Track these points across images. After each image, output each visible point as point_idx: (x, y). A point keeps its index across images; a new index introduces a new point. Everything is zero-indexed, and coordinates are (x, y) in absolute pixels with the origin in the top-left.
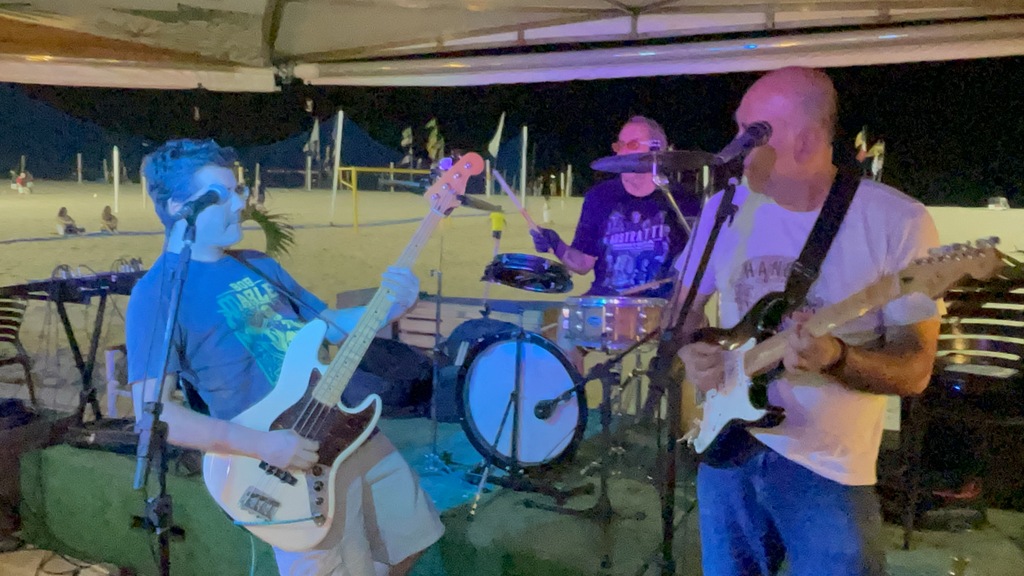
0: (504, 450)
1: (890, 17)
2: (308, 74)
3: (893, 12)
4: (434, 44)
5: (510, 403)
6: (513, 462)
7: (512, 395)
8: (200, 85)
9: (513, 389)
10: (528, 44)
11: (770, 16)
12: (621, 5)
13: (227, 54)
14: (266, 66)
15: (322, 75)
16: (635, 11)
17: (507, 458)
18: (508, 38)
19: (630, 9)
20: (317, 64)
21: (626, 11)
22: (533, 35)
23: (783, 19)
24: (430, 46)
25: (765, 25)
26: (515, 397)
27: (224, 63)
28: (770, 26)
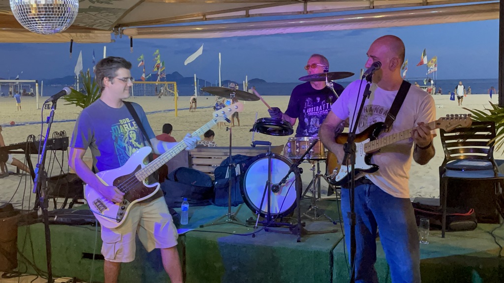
2: (132, 33)
6: (269, 213)
7: (267, 182)
8: (72, 40)
9: (268, 179)
11: (372, 2)
15: (139, 34)
16: (305, 1)
17: (265, 212)
18: (241, 14)
21: (301, 1)
23: (378, 4)
27: (88, 29)
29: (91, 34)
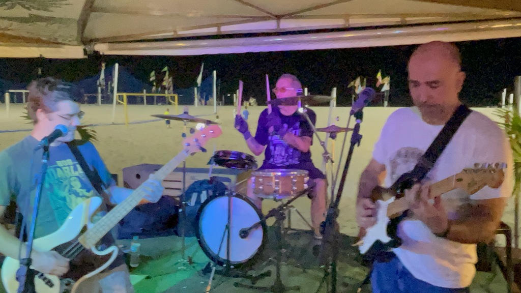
0: (223, 256)
1: (406, 21)
2: (103, 49)
3: (408, 19)
4: (172, 33)
5: (225, 231)
6: (228, 261)
7: (226, 226)
8: (41, 55)
9: (227, 223)
10: (222, 34)
11: (347, 20)
12: (271, 14)
13: (56, 39)
14: (79, 45)
15: (110, 49)
16: (278, 17)
17: (225, 260)
18: (213, 30)
19: (276, 16)
20: (107, 44)
21: (274, 17)
22: (226, 29)
23: (354, 22)
24: (170, 34)
25: (345, 25)
26: (227, 227)
27: (55, 43)
28: (347, 26)
29: (61, 49)
